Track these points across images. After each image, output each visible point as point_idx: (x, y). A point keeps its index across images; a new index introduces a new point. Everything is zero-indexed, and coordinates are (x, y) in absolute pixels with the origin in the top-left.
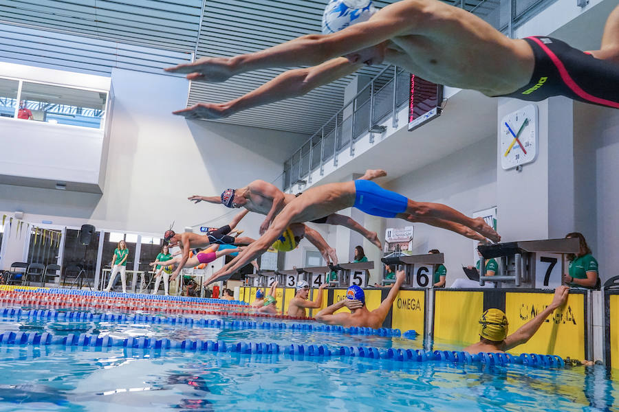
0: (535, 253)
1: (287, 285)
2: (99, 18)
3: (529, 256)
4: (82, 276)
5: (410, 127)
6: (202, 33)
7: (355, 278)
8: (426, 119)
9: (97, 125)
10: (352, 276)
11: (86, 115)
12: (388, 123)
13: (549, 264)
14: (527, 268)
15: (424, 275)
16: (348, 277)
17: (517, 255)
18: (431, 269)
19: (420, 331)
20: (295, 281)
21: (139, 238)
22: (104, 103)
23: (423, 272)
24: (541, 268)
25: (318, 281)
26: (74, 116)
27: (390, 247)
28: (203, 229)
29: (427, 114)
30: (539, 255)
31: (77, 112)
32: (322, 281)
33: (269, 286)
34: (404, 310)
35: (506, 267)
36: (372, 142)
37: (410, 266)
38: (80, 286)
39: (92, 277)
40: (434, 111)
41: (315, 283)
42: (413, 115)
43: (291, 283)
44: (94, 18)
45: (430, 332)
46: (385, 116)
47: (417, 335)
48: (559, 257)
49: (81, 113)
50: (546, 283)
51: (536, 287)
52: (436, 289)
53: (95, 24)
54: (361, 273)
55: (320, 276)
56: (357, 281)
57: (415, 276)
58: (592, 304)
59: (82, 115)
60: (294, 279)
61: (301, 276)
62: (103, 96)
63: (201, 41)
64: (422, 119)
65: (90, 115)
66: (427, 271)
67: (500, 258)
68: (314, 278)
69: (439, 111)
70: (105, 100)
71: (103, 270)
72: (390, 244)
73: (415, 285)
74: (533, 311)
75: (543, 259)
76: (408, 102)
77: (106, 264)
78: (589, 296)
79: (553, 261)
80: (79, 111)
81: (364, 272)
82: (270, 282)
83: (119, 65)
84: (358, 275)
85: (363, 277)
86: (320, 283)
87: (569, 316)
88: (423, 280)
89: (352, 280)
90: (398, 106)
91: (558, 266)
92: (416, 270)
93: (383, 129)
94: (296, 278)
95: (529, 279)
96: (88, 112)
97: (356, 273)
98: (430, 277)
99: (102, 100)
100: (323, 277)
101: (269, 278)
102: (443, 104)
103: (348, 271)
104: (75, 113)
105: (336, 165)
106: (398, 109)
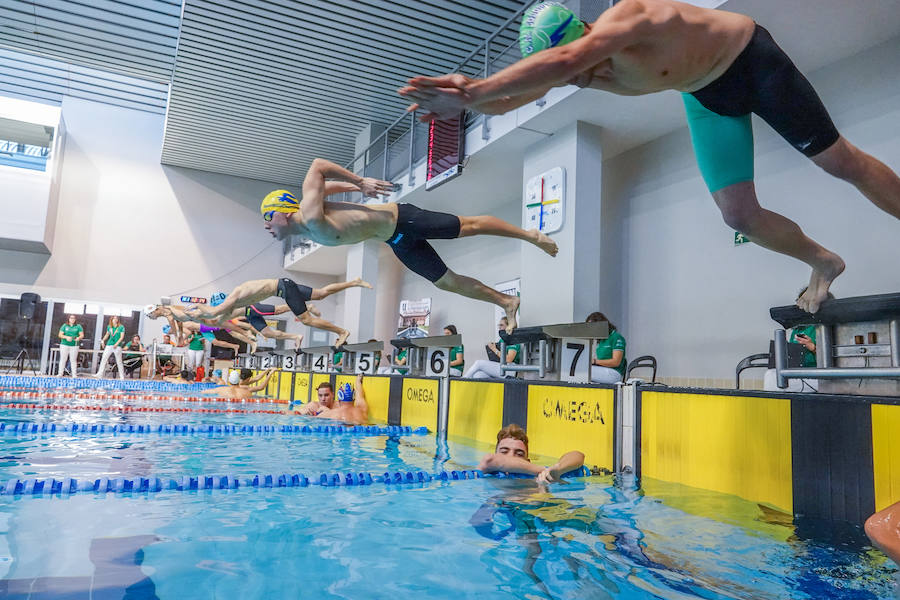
0: (561, 340)
1: (284, 368)
2: (40, 29)
3: (554, 342)
4: (23, 357)
5: (428, 187)
6: (180, 59)
7: (361, 361)
8: (445, 177)
9: (41, 167)
10: (358, 359)
11: (31, 154)
12: (404, 180)
13: (575, 351)
14: (553, 356)
15: (438, 360)
16: (353, 360)
17: (541, 342)
18: (446, 352)
19: (433, 428)
20: (294, 362)
21: (102, 309)
22: (51, 139)
23: (438, 356)
24: (567, 356)
25: (319, 363)
26: (11, 154)
27: (404, 322)
28: (184, 299)
29: (446, 172)
30: (565, 341)
31: (19, 150)
32: (325, 363)
33: (263, 368)
34: (415, 402)
35: (529, 355)
37: (423, 350)
38: (20, 369)
39: (38, 357)
40: (455, 168)
41: (316, 365)
42: (432, 172)
43: (289, 365)
44: (33, 28)
45: (443, 428)
46: (400, 172)
47: (429, 432)
48: (586, 343)
49: (23, 151)
50: (572, 374)
51: (562, 379)
52: (451, 378)
53: (35, 36)
54: (368, 356)
55: (322, 358)
56: (364, 365)
57: (429, 362)
58: (622, 401)
59: (26, 153)
60: (292, 360)
61: (300, 357)
62: (49, 131)
63: (178, 69)
64: (441, 177)
65: (36, 155)
66: (442, 355)
67: (522, 345)
68: (315, 359)
69: (460, 169)
70: (52, 136)
71: (52, 349)
72: (405, 319)
73: (429, 372)
74: (558, 407)
75: (570, 346)
76: (426, 157)
77: (55, 341)
78: (619, 391)
79: (580, 348)
80: (21, 149)
81: (372, 354)
82: (264, 363)
83: (72, 92)
84: (365, 358)
85: (371, 359)
86: (322, 366)
87: (598, 415)
88: (437, 366)
89: (358, 363)
90: (415, 161)
91: (585, 353)
92: (430, 355)
93: (398, 187)
94: (294, 359)
95: (554, 369)
96: (33, 151)
97: (363, 355)
98: (446, 362)
99: (48, 136)
100: (325, 360)
101: (263, 359)
102: (465, 162)
103: (354, 353)
104: (15, 151)
106: (414, 165)
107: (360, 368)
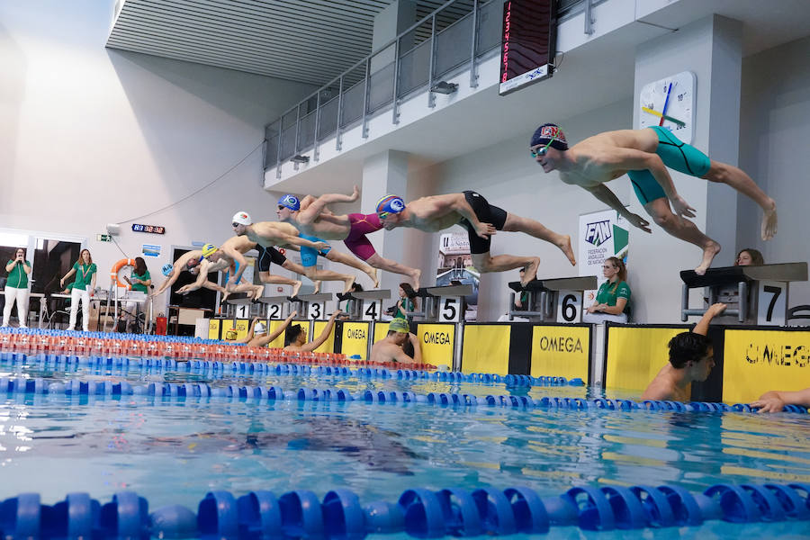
0: (759, 281)
5: (503, 88)
7: (446, 308)
8: (529, 79)
10: (442, 305)
12: (463, 80)
13: (772, 295)
14: (748, 299)
15: (569, 306)
16: (436, 307)
17: (741, 284)
18: (579, 297)
20: (321, 310)
23: (570, 301)
24: (764, 299)
25: (371, 311)
27: (446, 261)
28: (136, 228)
29: (531, 73)
30: (763, 283)
32: (378, 311)
34: (553, 352)
36: (432, 105)
37: (553, 294)
40: (544, 69)
41: (367, 313)
42: (509, 71)
43: (316, 314)
46: (456, 67)
48: (783, 285)
50: (769, 319)
51: (759, 324)
54: (454, 301)
55: (373, 305)
56: (449, 313)
57: (560, 308)
60: (319, 308)
64: (524, 79)
66: (575, 300)
68: (366, 307)
69: (551, 70)
73: (560, 319)
74: (766, 352)
75: (767, 289)
76: (499, 49)
79: (777, 291)
81: (458, 300)
84: (450, 304)
85: (457, 306)
86: (374, 314)
88: (569, 312)
89: (442, 311)
90: (479, 55)
91: (782, 297)
92: (561, 299)
93: (453, 89)
94: (322, 306)
97: (448, 301)
98: (578, 308)
100: (378, 306)
101: (270, 306)
102: (557, 61)
103: (437, 299)
105: (365, 136)
106: (478, 60)
107: (445, 316)
